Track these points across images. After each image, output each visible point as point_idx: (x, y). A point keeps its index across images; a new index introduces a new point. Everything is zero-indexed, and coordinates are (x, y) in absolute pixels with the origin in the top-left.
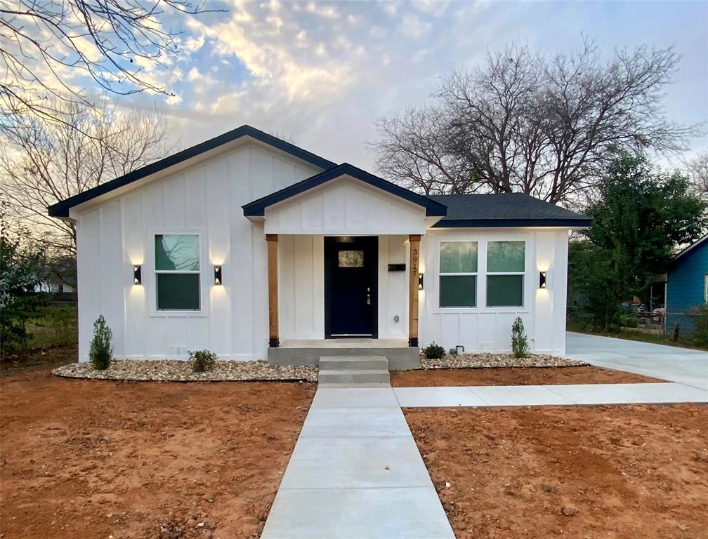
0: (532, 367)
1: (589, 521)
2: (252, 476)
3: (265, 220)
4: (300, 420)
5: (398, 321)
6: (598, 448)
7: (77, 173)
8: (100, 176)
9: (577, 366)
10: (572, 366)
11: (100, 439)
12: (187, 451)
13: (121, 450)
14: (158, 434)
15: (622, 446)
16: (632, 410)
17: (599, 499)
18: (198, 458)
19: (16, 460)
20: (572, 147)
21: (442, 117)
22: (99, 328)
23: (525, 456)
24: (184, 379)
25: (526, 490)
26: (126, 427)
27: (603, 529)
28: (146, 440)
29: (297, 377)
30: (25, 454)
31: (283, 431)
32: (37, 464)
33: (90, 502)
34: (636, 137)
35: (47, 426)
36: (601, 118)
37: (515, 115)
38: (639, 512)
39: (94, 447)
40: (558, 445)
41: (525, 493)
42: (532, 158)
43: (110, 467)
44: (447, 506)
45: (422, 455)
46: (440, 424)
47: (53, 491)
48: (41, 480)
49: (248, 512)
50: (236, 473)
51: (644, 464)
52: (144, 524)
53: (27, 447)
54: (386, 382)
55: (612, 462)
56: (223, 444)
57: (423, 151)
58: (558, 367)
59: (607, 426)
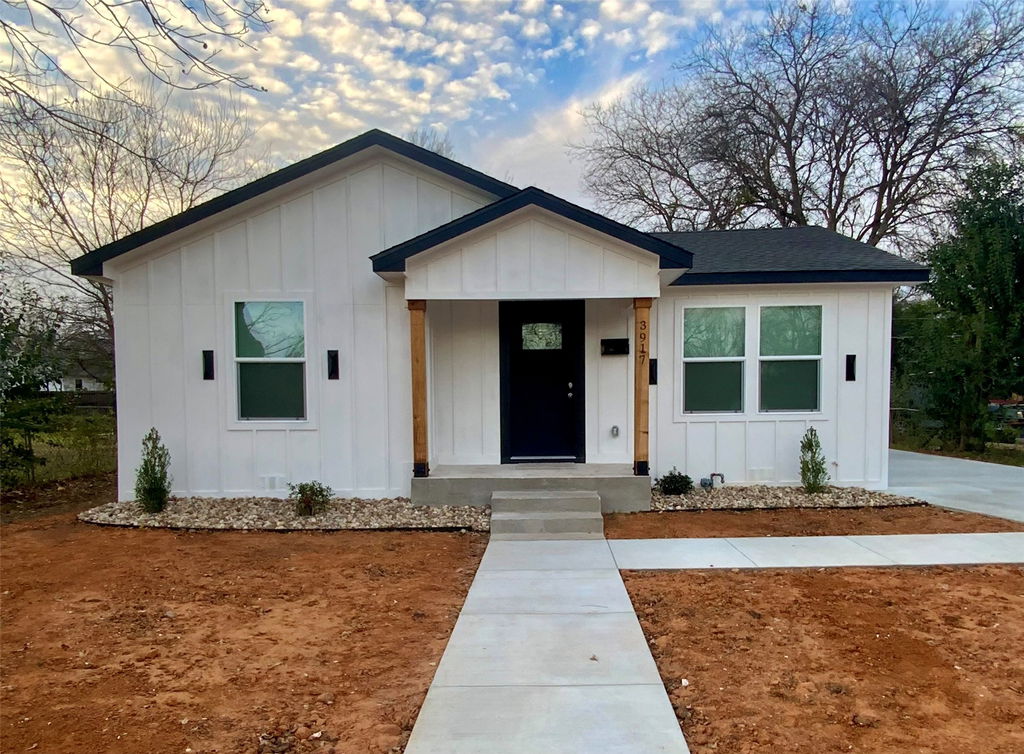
0: (832, 508)
1: (895, 733)
2: (391, 668)
3: (405, 277)
4: (462, 588)
5: (617, 435)
6: (922, 630)
7: (110, 203)
8: (145, 208)
9: (906, 506)
10: (897, 506)
11: (161, 614)
12: (292, 634)
13: (194, 632)
14: (247, 610)
15: (961, 627)
16: (986, 574)
17: (913, 704)
18: (309, 643)
19: (39, 645)
20: (906, 147)
21: (692, 102)
22: (150, 448)
23: (807, 641)
24: (282, 527)
25: (803, 690)
26: (197, 598)
27: (914, 744)
28: (229, 618)
29: (457, 523)
30: (53, 636)
31: (436, 605)
32: (72, 650)
33: (154, 702)
34: (1011, 130)
35: (80, 597)
36: (952, 101)
37: (811, 97)
38: (972, 722)
39: (153, 627)
40: (860, 626)
41: (800, 694)
42: (841, 166)
43: (180, 655)
44: (680, 711)
45: (648, 641)
46: (679, 594)
47: (99, 688)
48: (81, 672)
49: (385, 719)
50: (366, 664)
51: (991, 654)
52: (234, 734)
53: (54, 626)
54: (599, 532)
55: (941, 650)
56: (345, 623)
57: (661, 156)
58: (875, 507)
59: (943, 598)
